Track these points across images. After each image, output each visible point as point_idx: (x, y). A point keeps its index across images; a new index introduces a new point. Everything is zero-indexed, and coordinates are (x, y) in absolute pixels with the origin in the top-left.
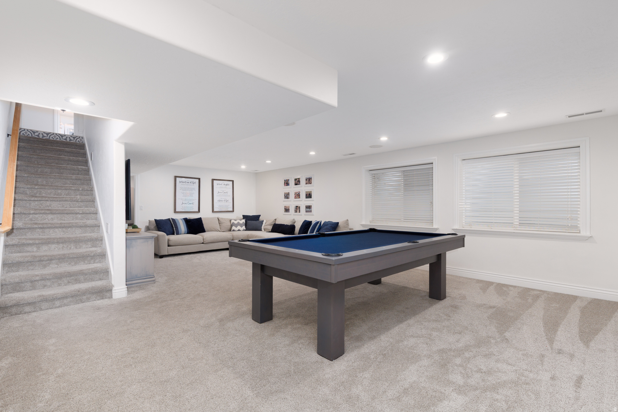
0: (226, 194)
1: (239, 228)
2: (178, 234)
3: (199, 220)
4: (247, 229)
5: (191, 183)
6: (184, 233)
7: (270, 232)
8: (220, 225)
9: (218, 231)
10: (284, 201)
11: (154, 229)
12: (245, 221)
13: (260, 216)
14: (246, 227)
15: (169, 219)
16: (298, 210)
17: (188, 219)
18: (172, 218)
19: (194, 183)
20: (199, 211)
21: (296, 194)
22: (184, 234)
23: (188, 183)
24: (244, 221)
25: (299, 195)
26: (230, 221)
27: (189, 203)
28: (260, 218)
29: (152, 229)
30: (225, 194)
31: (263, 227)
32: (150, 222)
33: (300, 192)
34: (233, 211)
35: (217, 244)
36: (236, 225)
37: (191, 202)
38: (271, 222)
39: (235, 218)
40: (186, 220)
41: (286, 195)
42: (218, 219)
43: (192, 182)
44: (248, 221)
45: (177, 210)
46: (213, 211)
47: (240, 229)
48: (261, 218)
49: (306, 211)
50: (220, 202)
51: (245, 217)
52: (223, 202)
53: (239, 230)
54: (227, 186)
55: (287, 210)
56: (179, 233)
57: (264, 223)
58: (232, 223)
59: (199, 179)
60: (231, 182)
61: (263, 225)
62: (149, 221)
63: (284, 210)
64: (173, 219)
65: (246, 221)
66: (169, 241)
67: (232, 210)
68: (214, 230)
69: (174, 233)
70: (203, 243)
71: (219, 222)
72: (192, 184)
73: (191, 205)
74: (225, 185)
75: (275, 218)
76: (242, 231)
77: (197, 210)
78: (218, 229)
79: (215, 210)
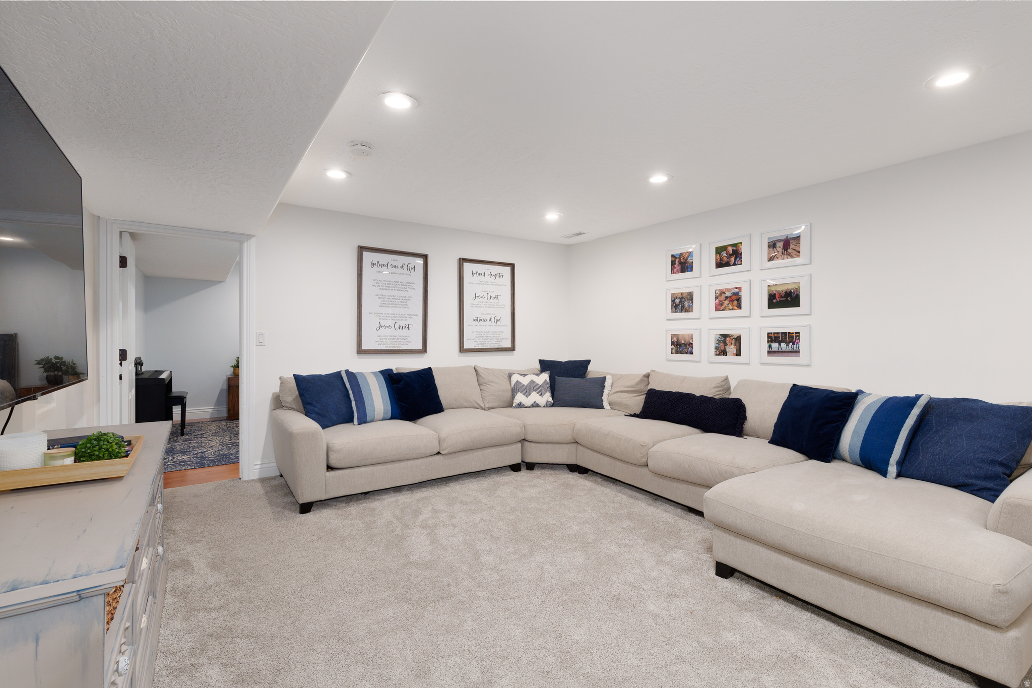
0: (495, 300)
1: (535, 397)
2: (363, 421)
3: (426, 377)
4: (558, 401)
5: (402, 267)
6: (381, 417)
7: (635, 415)
8: (483, 387)
9: (477, 406)
10: (668, 320)
11: (294, 406)
12: (550, 377)
13: (588, 362)
14: (553, 396)
15: (338, 375)
16: (731, 349)
17: (395, 372)
18: (347, 371)
19: (411, 268)
20: (424, 350)
21: (723, 296)
22: (382, 420)
23: (396, 267)
24: (545, 376)
25: (734, 297)
26: (510, 376)
27: (397, 327)
28: (590, 367)
29: (288, 405)
30: (492, 300)
31: (605, 398)
32: (283, 381)
33: (740, 289)
34: (513, 349)
35: (480, 453)
36: (528, 390)
37: (403, 324)
38: (629, 384)
39: (522, 368)
40: (389, 375)
41: (677, 301)
42: (476, 370)
43: (405, 266)
44: (559, 379)
45: (364, 346)
46: (462, 350)
47: (538, 403)
48: (594, 370)
49: (769, 352)
50: (481, 323)
51: (545, 365)
52: (488, 323)
53: (535, 405)
54: (498, 278)
55: (682, 346)
56: (368, 419)
57: (608, 383)
58: (513, 383)
59: (425, 257)
60: (509, 269)
61: (606, 391)
62: (280, 378)
63: (670, 347)
64: (350, 374)
65: (552, 378)
66: (330, 454)
67: (509, 345)
68: (466, 404)
69: (353, 417)
70: (439, 453)
71: (480, 379)
72: (406, 271)
73: (404, 332)
74: (493, 278)
75: (644, 372)
76: (544, 407)
77: (420, 347)
78: (476, 403)
79: (466, 346)
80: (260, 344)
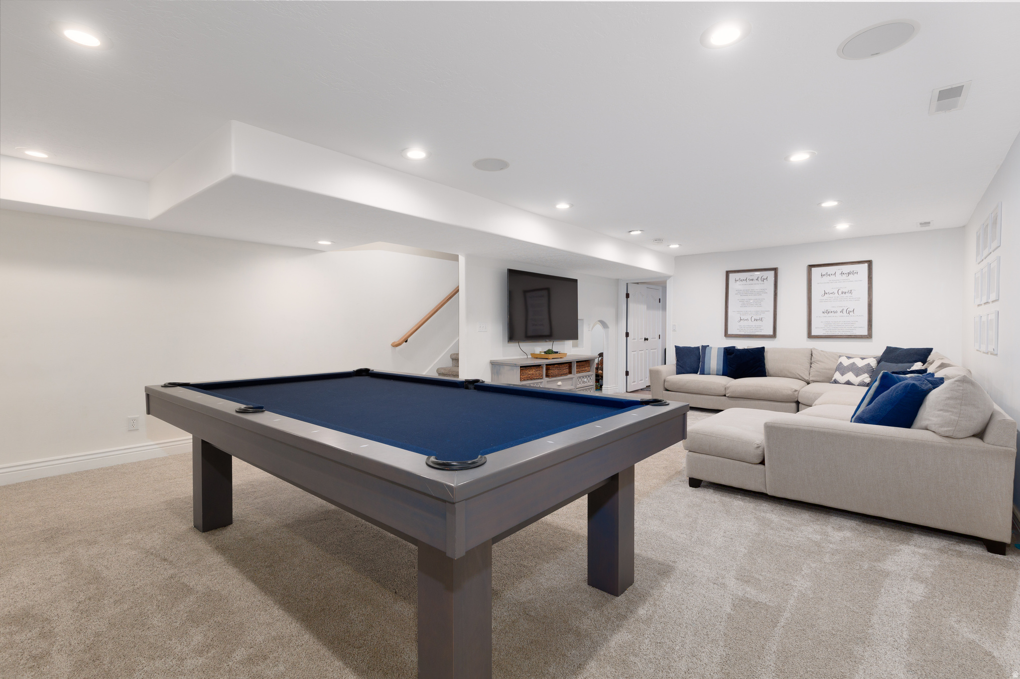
0: (847, 295)
1: (850, 376)
2: (703, 373)
3: (758, 353)
5: (757, 280)
6: (714, 373)
8: (810, 365)
12: (877, 362)
13: (930, 350)
15: (699, 348)
17: (734, 348)
18: (704, 346)
19: (764, 279)
20: (774, 335)
22: (716, 375)
23: (753, 280)
24: (872, 361)
26: (837, 359)
27: (753, 319)
28: (931, 356)
30: (843, 295)
34: (869, 336)
37: (757, 317)
39: (863, 354)
42: (812, 353)
43: (760, 278)
44: (883, 364)
45: (729, 332)
46: (810, 336)
47: (852, 381)
50: (832, 314)
52: (839, 314)
53: (848, 383)
54: (851, 275)
56: (705, 373)
59: (775, 270)
60: (865, 266)
65: (881, 362)
67: (865, 333)
68: (790, 375)
69: (698, 371)
70: (725, 396)
71: (812, 359)
72: (761, 281)
73: (759, 323)
74: (844, 276)
76: (858, 385)
77: (771, 333)
78: (800, 376)
79: (813, 333)
80: (674, 330)
